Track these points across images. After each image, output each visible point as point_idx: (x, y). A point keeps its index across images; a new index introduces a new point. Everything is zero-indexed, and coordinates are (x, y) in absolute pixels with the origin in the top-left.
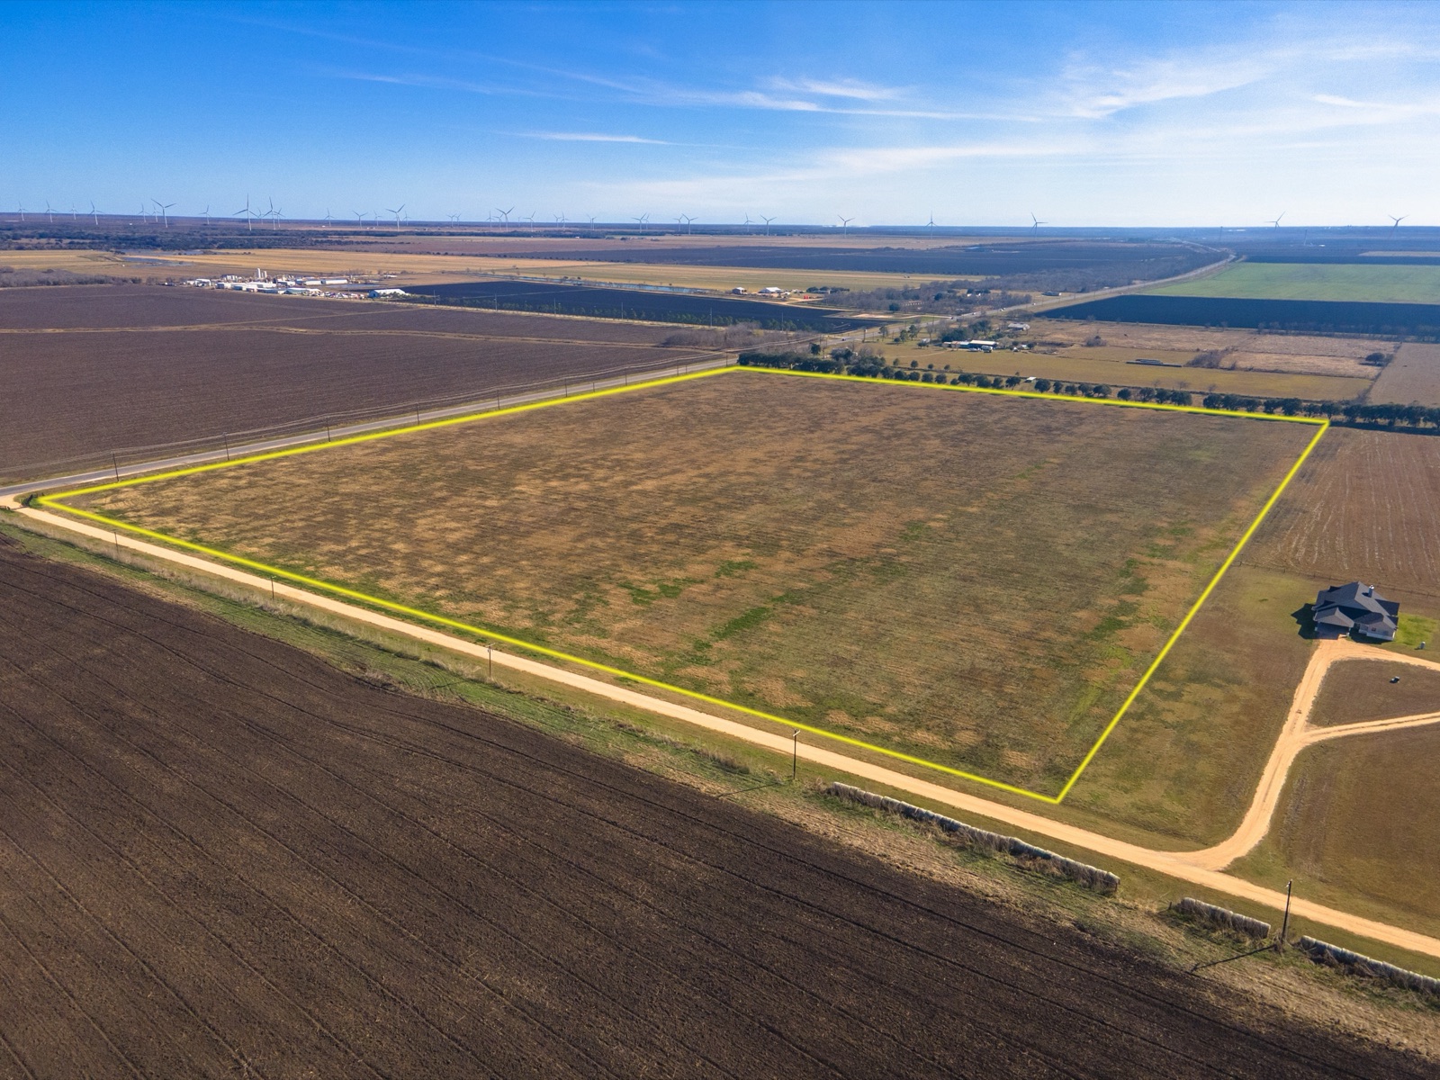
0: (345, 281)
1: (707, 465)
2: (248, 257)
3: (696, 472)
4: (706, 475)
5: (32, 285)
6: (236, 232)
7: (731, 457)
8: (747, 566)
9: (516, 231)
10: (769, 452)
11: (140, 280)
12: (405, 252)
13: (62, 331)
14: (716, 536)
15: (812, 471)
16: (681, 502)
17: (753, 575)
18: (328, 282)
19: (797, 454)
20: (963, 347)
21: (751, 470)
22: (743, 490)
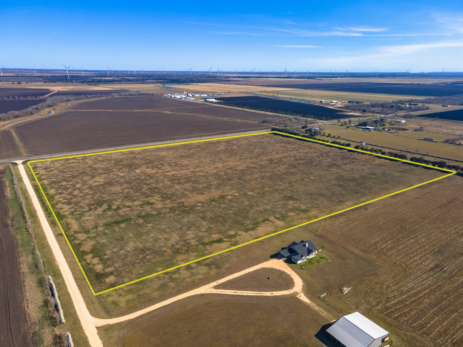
0: (207, 95)
2: (197, 86)
5: (127, 96)
6: (205, 77)
9: (290, 75)
11: (154, 94)
12: (242, 85)
13: (112, 111)
18: (202, 96)
20: (362, 128)
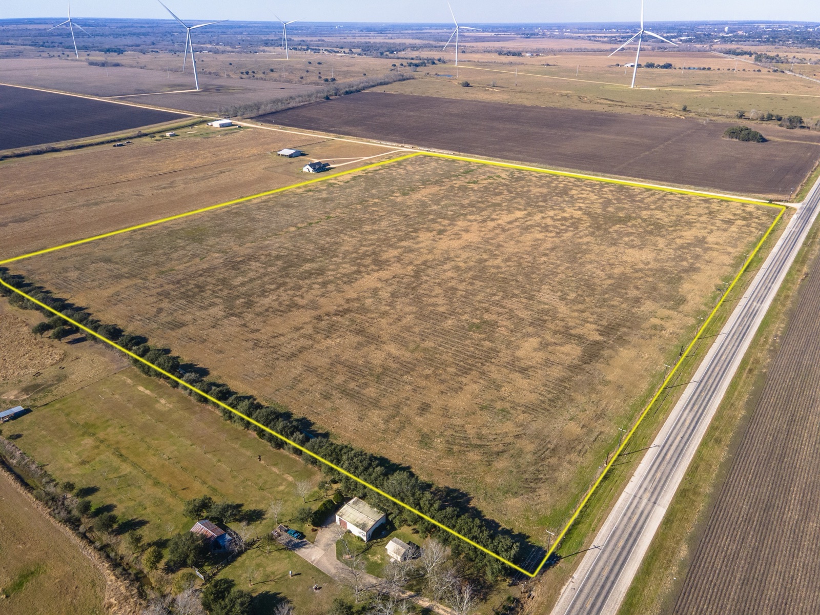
1: (495, 228)
3: (500, 222)
4: (493, 220)
7: (482, 234)
8: (469, 183)
10: (459, 239)
14: (481, 191)
15: (437, 222)
16: (499, 205)
17: (467, 181)
19: (442, 236)
21: (469, 223)
22: (473, 211)
